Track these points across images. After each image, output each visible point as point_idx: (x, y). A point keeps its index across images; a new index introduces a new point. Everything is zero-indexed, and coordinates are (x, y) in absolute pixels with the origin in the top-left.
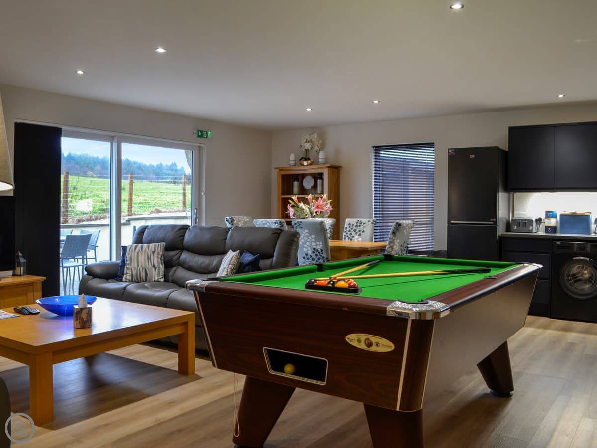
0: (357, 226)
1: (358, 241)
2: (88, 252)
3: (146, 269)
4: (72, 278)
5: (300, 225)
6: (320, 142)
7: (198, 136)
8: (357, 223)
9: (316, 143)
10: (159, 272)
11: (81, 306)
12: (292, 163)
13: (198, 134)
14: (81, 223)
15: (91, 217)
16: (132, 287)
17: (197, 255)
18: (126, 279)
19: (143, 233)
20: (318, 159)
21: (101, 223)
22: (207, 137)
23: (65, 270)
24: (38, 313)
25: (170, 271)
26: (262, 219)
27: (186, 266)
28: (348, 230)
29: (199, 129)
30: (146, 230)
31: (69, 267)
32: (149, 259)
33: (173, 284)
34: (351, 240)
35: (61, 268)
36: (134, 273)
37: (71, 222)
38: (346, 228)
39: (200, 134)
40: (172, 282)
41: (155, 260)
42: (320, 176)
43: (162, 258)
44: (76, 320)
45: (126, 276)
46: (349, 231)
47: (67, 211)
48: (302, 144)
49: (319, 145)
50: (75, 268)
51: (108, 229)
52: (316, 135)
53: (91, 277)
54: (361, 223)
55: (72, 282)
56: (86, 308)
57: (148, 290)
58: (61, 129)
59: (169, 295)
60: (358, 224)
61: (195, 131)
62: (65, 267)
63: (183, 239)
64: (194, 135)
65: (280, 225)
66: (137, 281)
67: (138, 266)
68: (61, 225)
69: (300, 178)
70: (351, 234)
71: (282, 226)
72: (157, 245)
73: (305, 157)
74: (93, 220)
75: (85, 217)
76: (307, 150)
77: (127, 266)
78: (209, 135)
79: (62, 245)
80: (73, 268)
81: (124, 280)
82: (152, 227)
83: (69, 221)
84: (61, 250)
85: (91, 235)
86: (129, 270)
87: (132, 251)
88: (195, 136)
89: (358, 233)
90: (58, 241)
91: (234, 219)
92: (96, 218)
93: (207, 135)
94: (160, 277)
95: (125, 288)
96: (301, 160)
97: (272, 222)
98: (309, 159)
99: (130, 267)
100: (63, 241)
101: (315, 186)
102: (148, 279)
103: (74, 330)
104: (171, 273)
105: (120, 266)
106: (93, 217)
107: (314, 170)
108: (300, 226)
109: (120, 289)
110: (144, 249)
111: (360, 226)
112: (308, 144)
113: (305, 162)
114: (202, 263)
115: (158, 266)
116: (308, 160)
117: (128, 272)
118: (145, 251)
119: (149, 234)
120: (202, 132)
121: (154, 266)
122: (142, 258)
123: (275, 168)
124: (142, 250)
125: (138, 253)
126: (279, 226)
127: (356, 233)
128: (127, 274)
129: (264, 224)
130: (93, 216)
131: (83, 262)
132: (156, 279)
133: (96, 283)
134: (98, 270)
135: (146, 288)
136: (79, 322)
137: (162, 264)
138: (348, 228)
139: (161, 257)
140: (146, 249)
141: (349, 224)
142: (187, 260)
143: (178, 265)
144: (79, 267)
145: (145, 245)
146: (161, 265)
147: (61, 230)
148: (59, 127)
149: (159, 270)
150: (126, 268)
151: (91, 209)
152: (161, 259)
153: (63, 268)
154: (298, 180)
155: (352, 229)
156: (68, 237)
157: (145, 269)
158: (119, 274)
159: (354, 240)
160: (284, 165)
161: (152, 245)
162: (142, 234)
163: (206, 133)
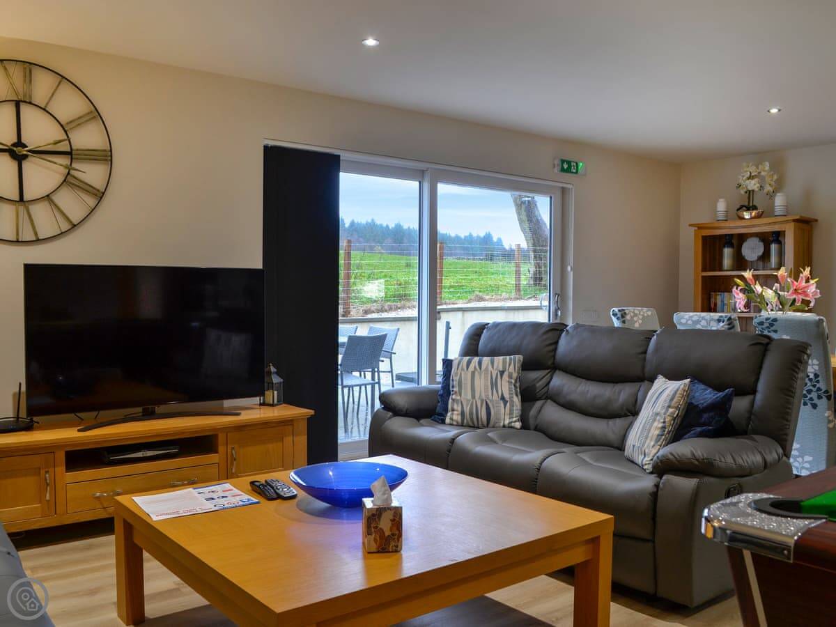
2: (380, 363)
3: (489, 402)
4: (356, 400)
5: (772, 325)
6: (775, 177)
7: (563, 170)
9: (768, 179)
10: (511, 410)
11: (380, 503)
12: (721, 215)
13: (563, 167)
14: (369, 316)
15: (383, 307)
16: (466, 440)
17: (584, 380)
18: (451, 419)
19: (479, 336)
20: (772, 207)
21: (397, 316)
22: (577, 172)
23: (346, 390)
24: (294, 497)
25: (531, 408)
26: (691, 314)
27: (562, 400)
29: (564, 158)
30: (485, 331)
31: (352, 386)
32: (494, 384)
33: (536, 432)
35: (340, 387)
36: (467, 410)
37: (354, 314)
39: (566, 166)
40: (536, 429)
41: (505, 387)
42: (777, 237)
43: (518, 385)
44: (369, 533)
45: (452, 414)
47: (349, 298)
48: (741, 181)
49: (773, 183)
50: (360, 388)
51: (415, 324)
52: (767, 164)
53: (391, 414)
55: (356, 407)
56: (391, 509)
57: (495, 445)
58: (338, 157)
59: (541, 464)
61: (557, 162)
62: (346, 387)
63: (555, 350)
64: (556, 168)
65: (729, 324)
66: (471, 424)
67: (473, 397)
68: (340, 318)
69: (737, 241)
71: (733, 327)
72: (508, 360)
73: (747, 204)
74: (386, 311)
75: (374, 306)
76: (750, 193)
77: (454, 397)
78: (580, 167)
79: (341, 350)
80: (358, 387)
81: (448, 420)
82: (496, 325)
83: (351, 313)
84: (340, 357)
85: (385, 335)
86: (457, 403)
87: (463, 369)
88: (556, 170)
90: (335, 345)
91: (627, 312)
92: (390, 309)
93: (577, 167)
94: (514, 419)
95: (453, 440)
96: (738, 210)
97: (712, 320)
98: (755, 208)
99: (459, 398)
100: (343, 344)
101: (765, 256)
102: (492, 423)
103: (365, 558)
104: (533, 412)
105: (441, 395)
106: (386, 307)
107: (765, 226)
108: (772, 328)
109: (444, 441)
110: (484, 367)
112: (753, 182)
113: (745, 213)
114: (595, 397)
115: (511, 398)
116: (753, 210)
117: (455, 407)
118: (487, 369)
119: (490, 338)
120: (569, 163)
121: (503, 398)
122: (481, 383)
123: (690, 225)
124: (480, 368)
125: (473, 373)
126: (727, 327)
128: (453, 410)
129: (698, 322)
130: (387, 304)
131: (373, 379)
132: (507, 422)
133: (400, 427)
134: (401, 402)
135: (491, 441)
136: (375, 540)
137: (517, 395)
139: (516, 381)
140: (488, 364)
142: (565, 389)
143: (547, 398)
144: (368, 386)
145: (486, 360)
146: (515, 396)
147: (340, 326)
148: (336, 152)
149: (512, 406)
150: (450, 401)
151: (383, 294)
152: (515, 386)
153: (343, 387)
154: (731, 245)
156: (350, 338)
157: (486, 402)
158: (438, 410)
160: (704, 219)
161: (499, 360)
162: (476, 338)
163: (575, 164)
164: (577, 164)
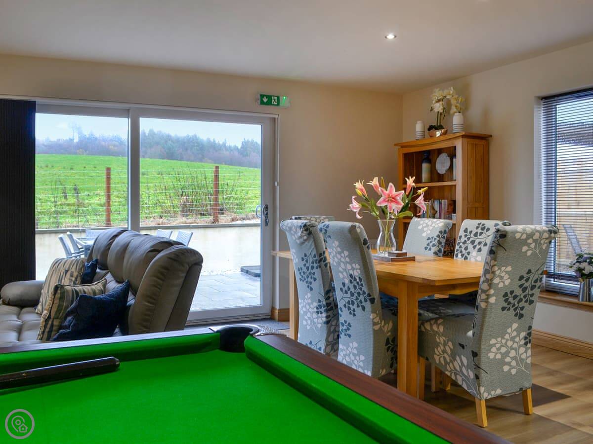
0: (477, 233)
1: (476, 260)
7: (262, 103)
8: (477, 228)
13: (262, 101)
20: (452, 125)
22: (278, 104)
28: (463, 239)
29: (263, 94)
34: (466, 258)
38: (461, 237)
39: (265, 100)
46: (465, 242)
48: (432, 105)
54: (483, 229)
58: (35, 102)
60: (479, 230)
61: (256, 96)
64: (255, 102)
70: (466, 249)
73: (436, 124)
78: (281, 101)
81: (37, 310)
89: (478, 247)
93: (279, 101)
96: (430, 130)
98: (443, 127)
111: (481, 234)
112: (439, 105)
116: (441, 129)
120: (269, 97)
123: (395, 145)
127: (474, 247)
138: (463, 237)
141: (466, 231)
154: (428, 160)
155: (469, 239)
159: (470, 259)
163: (276, 98)
164: (278, 98)
